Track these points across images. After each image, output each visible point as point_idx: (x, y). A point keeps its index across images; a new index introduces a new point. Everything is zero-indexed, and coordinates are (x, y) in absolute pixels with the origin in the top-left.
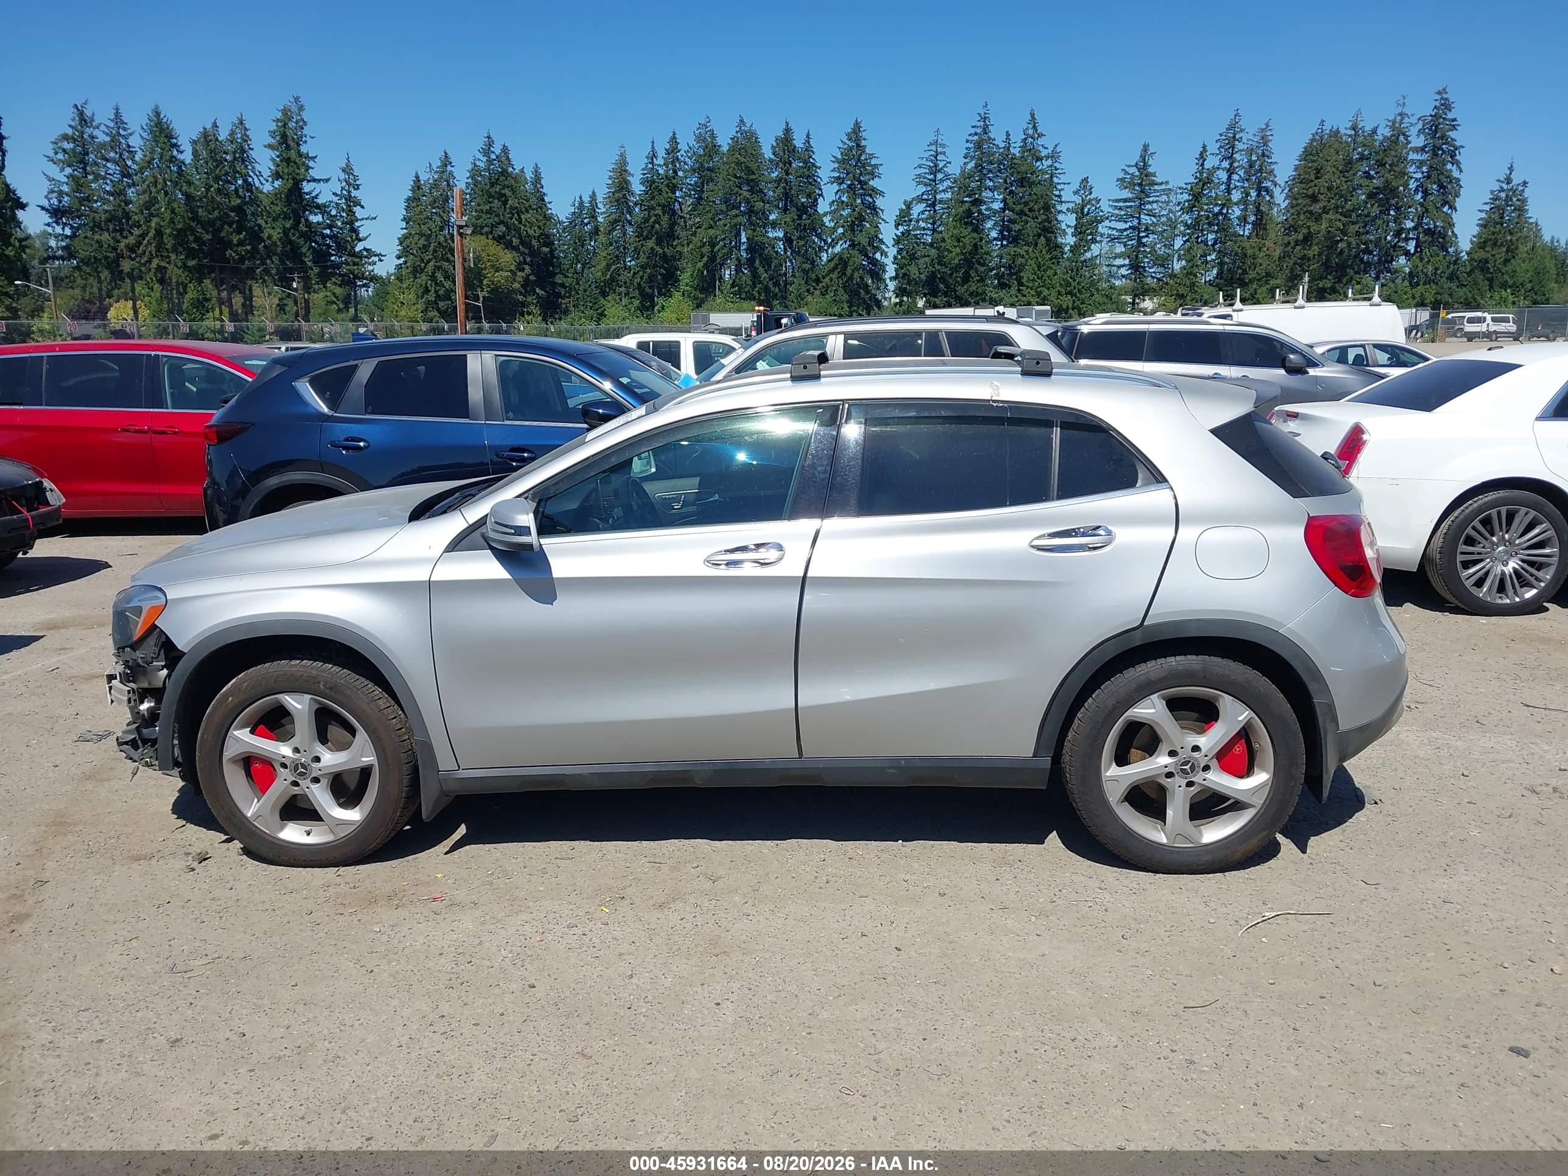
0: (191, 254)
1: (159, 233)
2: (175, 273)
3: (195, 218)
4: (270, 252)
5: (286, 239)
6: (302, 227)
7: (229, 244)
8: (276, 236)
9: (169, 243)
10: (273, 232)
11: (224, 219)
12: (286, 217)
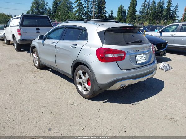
0: (154, 17)
1: (151, 14)
2: (151, 19)
3: (155, 12)
4: (164, 16)
5: (166, 15)
6: (169, 13)
7: (159, 15)
8: (165, 14)
9: (151, 15)
10: (164, 14)
11: (159, 12)
12: (167, 12)
